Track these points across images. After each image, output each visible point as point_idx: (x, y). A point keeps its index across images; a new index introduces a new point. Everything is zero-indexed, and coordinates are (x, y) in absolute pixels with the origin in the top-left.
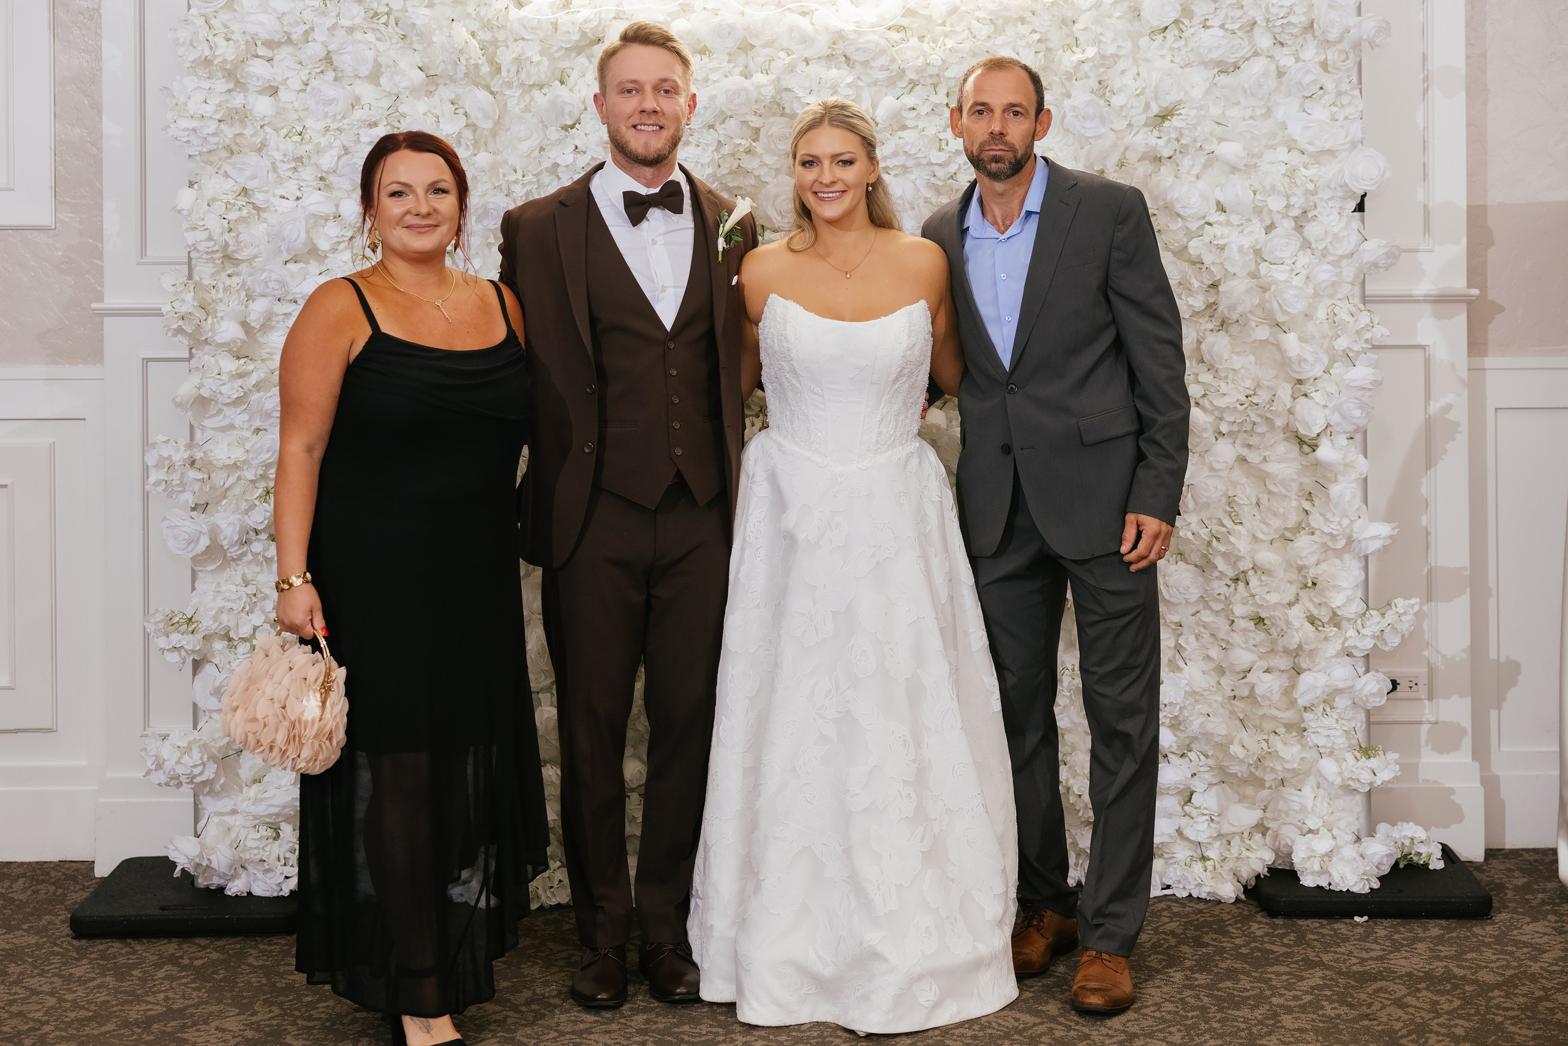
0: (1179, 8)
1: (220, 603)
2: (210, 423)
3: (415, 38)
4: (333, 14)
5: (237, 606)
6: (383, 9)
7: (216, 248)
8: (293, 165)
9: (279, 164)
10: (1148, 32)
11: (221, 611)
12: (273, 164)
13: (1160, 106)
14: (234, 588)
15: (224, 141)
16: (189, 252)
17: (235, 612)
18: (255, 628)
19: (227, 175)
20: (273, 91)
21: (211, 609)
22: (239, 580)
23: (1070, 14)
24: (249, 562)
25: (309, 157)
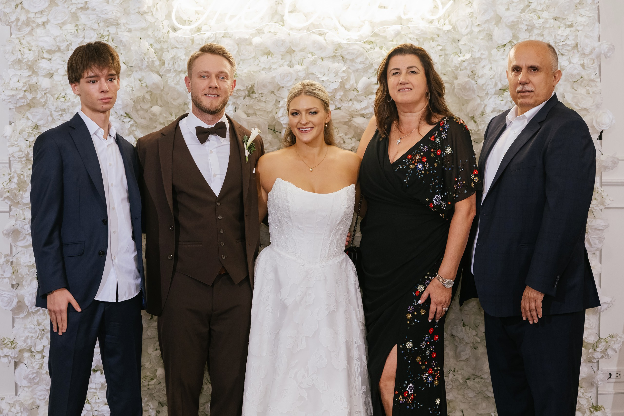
0: (512, 35)
1: (27, 334)
2: (20, 244)
3: (122, 48)
4: (81, 36)
5: (35, 335)
6: (106, 33)
7: (23, 155)
8: (60, 113)
9: (53, 112)
10: (496, 47)
11: (27, 338)
12: (51, 112)
13: (502, 85)
14: (33, 327)
15: (27, 101)
16: (9, 158)
17: (34, 338)
18: (44, 347)
19: (28, 118)
20: (51, 75)
21: (22, 337)
22: (36, 323)
23: (457, 37)
24: (40, 314)
25: (68, 109)
